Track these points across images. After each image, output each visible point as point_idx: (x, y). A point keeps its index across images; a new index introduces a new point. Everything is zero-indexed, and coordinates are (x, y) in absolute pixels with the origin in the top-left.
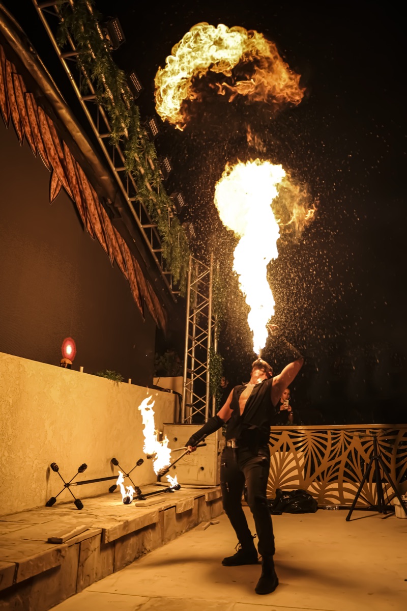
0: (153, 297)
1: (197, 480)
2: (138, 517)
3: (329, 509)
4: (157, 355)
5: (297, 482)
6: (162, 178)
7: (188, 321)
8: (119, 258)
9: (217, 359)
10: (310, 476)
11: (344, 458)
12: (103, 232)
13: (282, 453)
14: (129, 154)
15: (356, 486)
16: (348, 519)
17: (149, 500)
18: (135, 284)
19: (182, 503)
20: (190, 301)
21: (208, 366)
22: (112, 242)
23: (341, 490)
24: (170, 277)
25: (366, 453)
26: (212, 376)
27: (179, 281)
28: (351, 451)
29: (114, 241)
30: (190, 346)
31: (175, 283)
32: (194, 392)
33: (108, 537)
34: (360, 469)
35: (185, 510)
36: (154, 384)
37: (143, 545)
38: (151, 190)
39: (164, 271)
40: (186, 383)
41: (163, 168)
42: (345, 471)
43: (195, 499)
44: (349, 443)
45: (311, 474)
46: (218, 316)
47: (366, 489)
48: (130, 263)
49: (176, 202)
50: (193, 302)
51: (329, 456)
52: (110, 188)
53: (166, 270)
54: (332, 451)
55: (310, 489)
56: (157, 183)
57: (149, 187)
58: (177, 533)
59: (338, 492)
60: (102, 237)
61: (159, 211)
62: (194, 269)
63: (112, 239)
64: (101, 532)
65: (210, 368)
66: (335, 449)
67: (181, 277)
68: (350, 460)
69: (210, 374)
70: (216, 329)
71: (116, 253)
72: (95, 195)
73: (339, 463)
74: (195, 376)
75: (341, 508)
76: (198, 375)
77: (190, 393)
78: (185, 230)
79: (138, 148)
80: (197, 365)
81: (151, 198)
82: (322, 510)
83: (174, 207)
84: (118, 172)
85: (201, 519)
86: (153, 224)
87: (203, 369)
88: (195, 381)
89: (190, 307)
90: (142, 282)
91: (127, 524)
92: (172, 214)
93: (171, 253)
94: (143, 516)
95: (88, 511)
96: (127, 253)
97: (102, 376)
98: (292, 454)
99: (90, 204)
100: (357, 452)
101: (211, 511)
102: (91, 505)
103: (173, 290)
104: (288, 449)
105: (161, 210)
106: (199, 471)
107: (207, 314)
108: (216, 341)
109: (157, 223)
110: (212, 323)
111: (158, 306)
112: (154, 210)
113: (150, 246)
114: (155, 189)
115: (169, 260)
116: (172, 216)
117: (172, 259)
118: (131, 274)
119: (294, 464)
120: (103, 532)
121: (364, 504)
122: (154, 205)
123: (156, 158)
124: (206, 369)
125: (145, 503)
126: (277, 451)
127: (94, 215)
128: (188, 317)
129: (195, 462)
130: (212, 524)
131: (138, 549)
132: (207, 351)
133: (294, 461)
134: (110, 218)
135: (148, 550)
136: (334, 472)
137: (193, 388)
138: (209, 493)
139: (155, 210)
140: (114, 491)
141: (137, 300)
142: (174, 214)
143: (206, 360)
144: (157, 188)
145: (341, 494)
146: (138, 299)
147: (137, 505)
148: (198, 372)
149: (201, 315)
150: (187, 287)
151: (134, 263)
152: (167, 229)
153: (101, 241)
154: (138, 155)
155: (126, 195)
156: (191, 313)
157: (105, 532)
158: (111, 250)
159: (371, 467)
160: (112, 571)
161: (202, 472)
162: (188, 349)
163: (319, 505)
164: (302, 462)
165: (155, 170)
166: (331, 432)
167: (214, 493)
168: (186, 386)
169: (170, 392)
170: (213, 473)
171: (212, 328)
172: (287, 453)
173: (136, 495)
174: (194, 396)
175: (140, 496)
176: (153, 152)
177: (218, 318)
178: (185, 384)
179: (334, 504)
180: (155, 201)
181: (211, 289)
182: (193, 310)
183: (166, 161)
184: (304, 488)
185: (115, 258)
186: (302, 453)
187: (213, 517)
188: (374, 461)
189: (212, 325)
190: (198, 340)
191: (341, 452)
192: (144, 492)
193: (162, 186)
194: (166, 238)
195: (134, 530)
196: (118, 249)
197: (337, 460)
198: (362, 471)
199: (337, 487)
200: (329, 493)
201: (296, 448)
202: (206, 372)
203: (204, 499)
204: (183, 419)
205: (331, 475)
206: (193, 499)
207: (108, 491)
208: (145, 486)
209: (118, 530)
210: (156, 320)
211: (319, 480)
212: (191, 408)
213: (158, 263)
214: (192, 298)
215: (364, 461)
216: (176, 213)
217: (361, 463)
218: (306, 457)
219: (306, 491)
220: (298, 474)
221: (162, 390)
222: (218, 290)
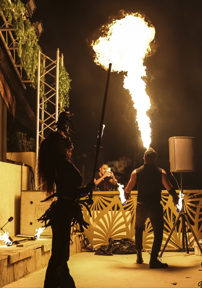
1: (49, 233)
5: (125, 234)
13: (113, 212)
20: (40, 91)
30: (40, 128)
33: (12, 260)
34: (172, 223)
37: (27, 268)
46: (63, 103)
50: (42, 91)
64: (8, 257)
83: (26, 11)
89: (40, 96)
92: (25, 17)
98: (121, 212)
100: (171, 210)
104: (118, 209)
107: (55, 102)
110: (59, 109)
113: (6, 45)
116: (25, 20)
119: (122, 220)
121: (175, 248)
126: (110, 210)
131: (25, 271)
133: (123, 217)
135: (29, 272)
142: (27, 18)
147: (17, 246)
149: (49, 102)
150: (37, 79)
156: (41, 101)
157: (10, 257)
160: (13, 281)
162: (39, 131)
164: (129, 218)
169: (22, 165)
172: (117, 212)
177: (63, 105)
181: (58, 81)
182: (42, 98)
184: (129, 238)
186: (129, 211)
200: (149, 241)
201: (124, 208)
204: (37, 187)
209: (15, 257)
213: (12, 58)
214: (41, 88)
215: (175, 217)
216: (28, 16)
217: (173, 218)
218: (131, 214)
219: (132, 239)
220: (125, 227)
221: (15, 163)
222: (63, 83)
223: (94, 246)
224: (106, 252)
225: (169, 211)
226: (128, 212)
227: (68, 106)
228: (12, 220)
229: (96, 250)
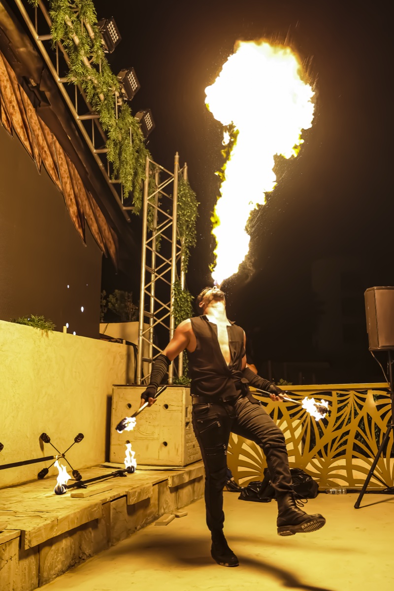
0: (98, 215)
1: (159, 459)
2: (73, 512)
3: (334, 493)
4: (104, 292)
5: (292, 459)
6: (106, 50)
7: (145, 246)
8: (49, 162)
9: (184, 298)
10: (309, 451)
11: (354, 427)
12: (25, 126)
14: (57, 16)
15: (369, 462)
16: (357, 506)
17: (91, 488)
18: (72, 197)
19: (136, 492)
20: (148, 220)
21: (172, 308)
22: (38, 139)
23: (349, 468)
24: (119, 187)
25: (383, 419)
26: (178, 321)
27: (131, 194)
28: (363, 417)
29: (41, 138)
30: (148, 280)
31: (127, 195)
32: (154, 343)
33: (30, 542)
34: (375, 440)
35: (140, 500)
36: (101, 332)
37: (80, 548)
38: (89, 66)
39: (111, 178)
40: (143, 330)
41: (106, 36)
42: (355, 445)
43: (153, 485)
44: (361, 407)
45: (311, 448)
46: (186, 239)
47: (382, 466)
48: (64, 168)
49: (125, 83)
50: (152, 221)
51: (335, 425)
52: (33, 65)
53: (113, 178)
54: (338, 418)
55: (309, 467)
56: (98, 57)
57: (87, 63)
58: (130, 530)
59: (345, 471)
60: (24, 132)
61: (102, 96)
62: (152, 176)
63: (38, 135)
64: (19, 535)
65: (175, 310)
66: (342, 414)
67: (134, 186)
68: (361, 429)
69: (175, 318)
70: (183, 257)
71: (44, 155)
72: (13, 74)
73: (347, 433)
74: (155, 321)
75: (349, 491)
76: (159, 319)
77: (149, 345)
78: (139, 123)
79: (70, 7)
80: (157, 306)
81: (89, 78)
82: (325, 494)
83: (123, 91)
84: (44, 42)
85: (162, 511)
86: (94, 114)
87: (166, 311)
88: (155, 328)
89: (148, 228)
90: (82, 193)
91: (57, 522)
92: (120, 100)
93: (120, 154)
94: (79, 510)
95: (6, 506)
96: (60, 154)
97: (25, 324)
99: (6, 87)
100: (371, 418)
101: (177, 500)
102: (11, 497)
103: (125, 205)
104: (280, 416)
105: (104, 95)
106: (161, 448)
107: (171, 237)
108: (183, 273)
109: (99, 112)
110: (178, 250)
111: (105, 227)
112: (94, 95)
113: (92, 146)
114: (95, 66)
115: (117, 164)
116: (120, 104)
117: (121, 162)
118: (66, 183)
119: (288, 435)
120: (22, 535)
121: (380, 486)
122: (94, 88)
123: (97, 21)
124: (169, 311)
125: (84, 493)
127: (11, 102)
128: (145, 242)
129: (156, 436)
130: (177, 516)
131: (74, 554)
132: (170, 286)
133: (288, 431)
134: (35, 106)
135: (87, 554)
136: (341, 445)
137: (153, 337)
138: (173, 477)
139: (96, 95)
140: (45, 477)
141: (74, 219)
142: (124, 101)
143: (169, 300)
144: (98, 65)
145: (350, 474)
146: (77, 217)
147: (73, 496)
148: (158, 316)
149: (162, 237)
150: (143, 201)
151: (70, 168)
152: (113, 122)
153: (22, 138)
154: (70, 18)
155: (56, 74)
156: (149, 235)
157: (25, 534)
158: (36, 151)
159: (388, 438)
160: (37, 586)
161: (165, 449)
162: (146, 284)
163: (321, 488)
164: (298, 433)
165: (95, 39)
166: (337, 394)
167: (180, 476)
168: (143, 335)
169: (122, 343)
170: (180, 450)
171: (177, 257)
172: (278, 421)
173: (74, 482)
174: (153, 348)
175: (79, 482)
176: (92, 13)
177: (185, 243)
178: (141, 331)
179: (339, 485)
180: (96, 82)
181: (175, 203)
182: (151, 232)
183: (111, 27)
184: (301, 467)
185: (42, 162)
186: (299, 421)
187: (179, 507)
188: (392, 430)
189: (177, 252)
190: (159, 272)
191: (350, 419)
192: (85, 477)
193: (106, 61)
194: (113, 134)
195: (67, 530)
196: (46, 149)
197: (344, 429)
198: (378, 442)
199: (345, 464)
200: (334, 472)
201: (290, 415)
202: (169, 317)
203: (167, 484)
204: (139, 379)
205: (337, 449)
206: (152, 485)
207: (36, 477)
208: (88, 468)
209: (43, 531)
210: (102, 245)
211: (321, 456)
212: (151, 364)
213: (103, 168)
214: (150, 216)
215: (379, 430)
216: (126, 99)
217: (375, 433)
218: (303, 426)
219: (304, 470)
220: (293, 448)
221: (112, 340)
222: (185, 205)
223: (241, 481)
224: (258, 496)
225: (368, 419)
226: (297, 422)
227: (195, 245)
228: (81, 440)
229: (242, 488)
